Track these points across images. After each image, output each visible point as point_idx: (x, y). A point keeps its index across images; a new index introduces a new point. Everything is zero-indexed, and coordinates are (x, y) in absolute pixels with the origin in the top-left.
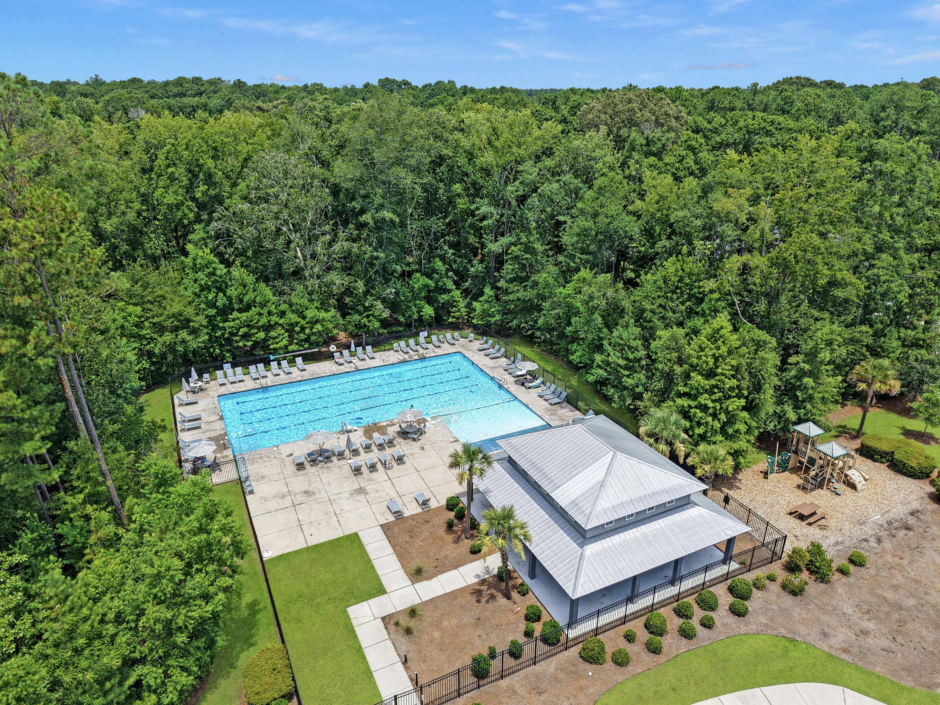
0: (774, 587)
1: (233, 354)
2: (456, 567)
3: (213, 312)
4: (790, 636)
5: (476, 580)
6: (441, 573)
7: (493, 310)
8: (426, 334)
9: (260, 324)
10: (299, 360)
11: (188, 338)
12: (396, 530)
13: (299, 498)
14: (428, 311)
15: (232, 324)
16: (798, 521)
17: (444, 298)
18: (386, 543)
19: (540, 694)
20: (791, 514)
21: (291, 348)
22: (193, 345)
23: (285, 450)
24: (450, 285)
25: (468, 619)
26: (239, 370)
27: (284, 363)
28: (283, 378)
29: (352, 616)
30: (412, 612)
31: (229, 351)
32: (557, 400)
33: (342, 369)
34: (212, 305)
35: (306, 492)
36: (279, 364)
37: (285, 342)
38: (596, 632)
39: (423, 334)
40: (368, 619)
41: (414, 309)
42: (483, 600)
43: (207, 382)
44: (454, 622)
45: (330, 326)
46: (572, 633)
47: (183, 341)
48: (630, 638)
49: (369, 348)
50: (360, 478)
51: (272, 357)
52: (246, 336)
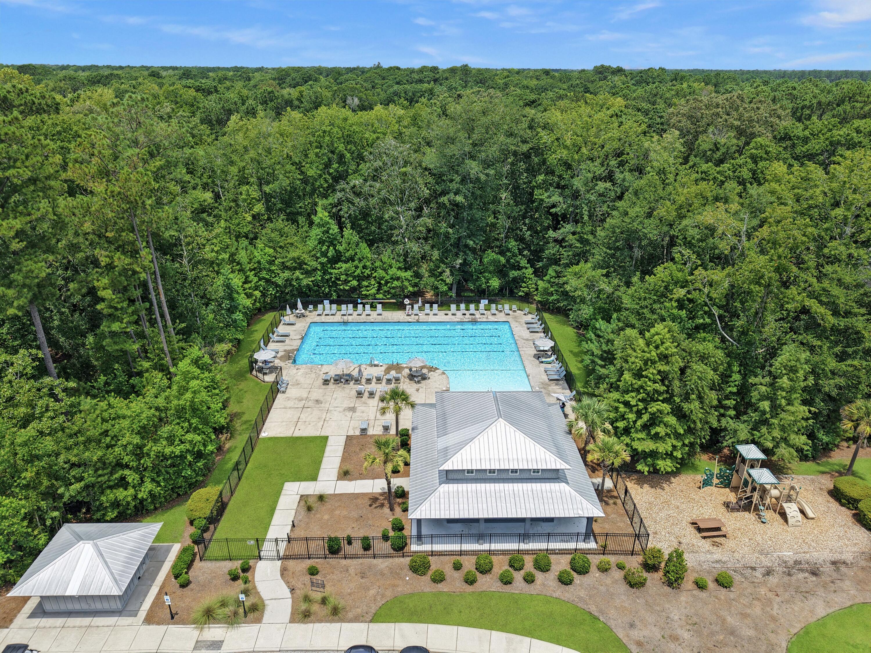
0: (618, 575)
1: (338, 294)
2: (373, 479)
3: (324, 260)
4: (596, 614)
5: (380, 491)
6: (361, 479)
7: (552, 289)
8: (487, 302)
9: (356, 274)
10: (379, 306)
11: (301, 277)
12: (355, 441)
13: (310, 404)
14: (495, 283)
15: (336, 271)
16: (694, 532)
17: (514, 274)
18: (341, 449)
19: (362, 577)
20: (693, 524)
21: (378, 296)
22: (305, 282)
23: (325, 369)
24: (524, 262)
25: (354, 514)
26: (334, 306)
27: (368, 307)
28: (363, 318)
29: (285, 488)
30: (321, 498)
31: (335, 291)
32: (556, 377)
33: (409, 319)
34: (324, 254)
35: (317, 401)
36: (364, 306)
37: (373, 291)
38: (433, 553)
39: (484, 302)
40: (292, 493)
41: (484, 280)
42: (374, 506)
43: (310, 312)
44: (345, 513)
45: (406, 283)
46: (414, 547)
47: (297, 279)
48: (457, 567)
49: (435, 306)
50: (359, 401)
51: (359, 301)
52: (346, 282)
